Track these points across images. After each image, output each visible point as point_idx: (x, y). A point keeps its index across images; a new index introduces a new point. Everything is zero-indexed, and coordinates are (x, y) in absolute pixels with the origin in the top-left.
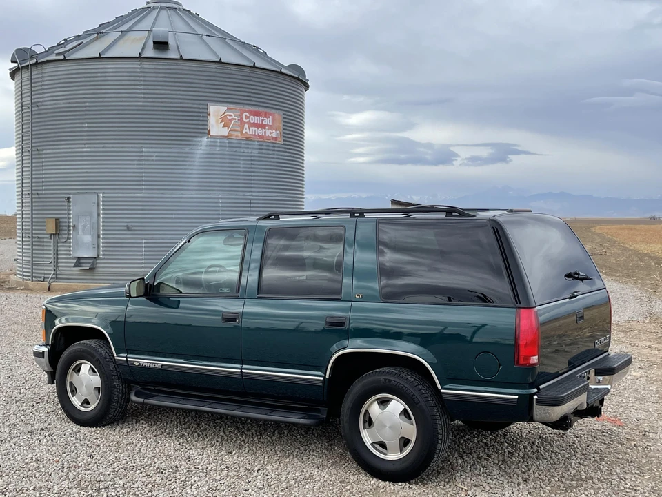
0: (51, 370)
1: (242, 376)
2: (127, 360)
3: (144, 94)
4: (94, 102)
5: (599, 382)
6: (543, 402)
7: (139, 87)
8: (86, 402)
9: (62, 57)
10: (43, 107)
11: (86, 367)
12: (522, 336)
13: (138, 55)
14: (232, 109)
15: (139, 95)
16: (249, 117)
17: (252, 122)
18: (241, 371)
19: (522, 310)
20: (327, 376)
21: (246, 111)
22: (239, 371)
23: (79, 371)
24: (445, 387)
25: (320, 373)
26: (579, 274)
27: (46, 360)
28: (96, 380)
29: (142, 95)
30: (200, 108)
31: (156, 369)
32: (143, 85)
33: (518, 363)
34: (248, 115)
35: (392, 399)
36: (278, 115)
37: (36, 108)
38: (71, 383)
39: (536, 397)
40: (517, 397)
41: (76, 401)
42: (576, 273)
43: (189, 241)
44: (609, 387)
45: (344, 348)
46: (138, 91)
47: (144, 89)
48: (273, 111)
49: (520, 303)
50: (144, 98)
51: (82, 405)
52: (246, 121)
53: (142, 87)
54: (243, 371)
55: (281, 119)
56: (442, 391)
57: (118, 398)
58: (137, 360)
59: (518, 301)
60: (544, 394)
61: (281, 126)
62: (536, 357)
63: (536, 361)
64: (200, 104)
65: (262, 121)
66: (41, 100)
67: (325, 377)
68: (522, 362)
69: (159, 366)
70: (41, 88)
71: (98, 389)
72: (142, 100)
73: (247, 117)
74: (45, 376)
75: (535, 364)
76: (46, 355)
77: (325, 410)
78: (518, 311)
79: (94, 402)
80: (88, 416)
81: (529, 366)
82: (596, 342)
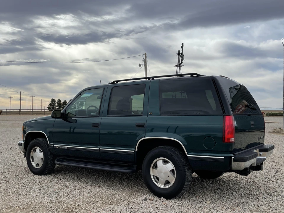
0: (25, 151)
1: (100, 151)
2: (53, 146)
5: (261, 155)
6: (236, 160)
8: (38, 165)
11: (38, 149)
12: (226, 128)
18: (99, 149)
19: (226, 116)
20: (136, 150)
23: (35, 151)
24: (189, 154)
25: (133, 149)
26: (251, 106)
27: (23, 147)
28: (42, 155)
31: (65, 149)
33: (224, 141)
38: (32, 156)
39: (233, 158)
40: (224, 158)
41: (34, 164)
43: (80, 94)
44: (265, 157)
45: (144, 137)
49: (225, 113)
51: (36, 166)
54: (100, 149)
56: (188, 156)
58: (57, 146)
59: (224, 112)
60: (237, 157)
62: (233, 139)
63: (233, 141)
67: (135, 151)
68: (226, 141)
69: (66, 148)
71: (42, 159)
74: (23, 154)
75: (232, 142)
76: (23, 145)
77: (135, 166)
78: (224, 117)
79: (41, 165)
80: (38, 170)
81: (230, 143)
82: (259, 137)
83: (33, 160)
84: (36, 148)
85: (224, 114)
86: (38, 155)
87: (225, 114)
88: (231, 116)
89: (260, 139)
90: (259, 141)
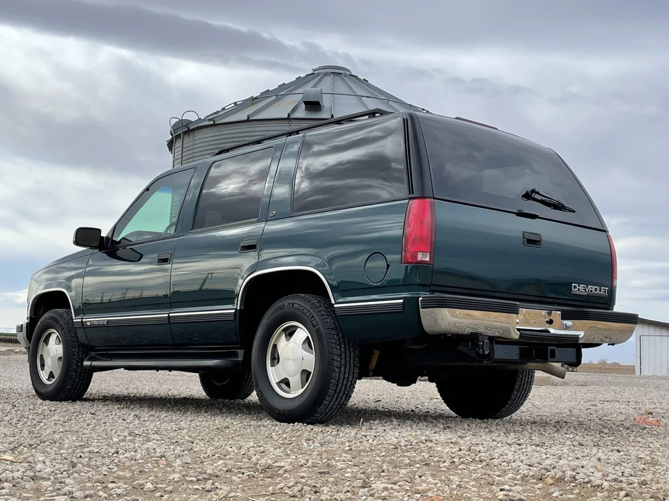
0: (28, 346)
1: (169, 320)
2: (82, 321)
5: (567, 328)
6: (430, 304)
8: (51, 376)
9: (212, 122)
11: (54, 336)
13: (286, 116)
18: (169, 315)
19: (415, 201)
22: (167, 315)
23: (48, 342)
24: (337, 300)
25: (232, 306)
26: (538, 193)
27: (24, 333)
28: (59, 350)
31: (103, 326)
33: (405, 261)
35: (297, 327)
38: (42, 356)
39: (421, 299)
40: (402, 301)
41: (44, 376)
42: (533, 191)
44: (581, 334)
45: (254, 272)
49: (414, 193)
51: (48, 379)
54: (171, 315)
56: (335, 306)
57: (77, 366)
58: (89, 320)
59: (411, 191)
62: (428, 254)
63: (427, 259)
67: (236, 309)
68: (409, 259)
69: (105, 323)
71: (60, 359)
75: (426, 262)
76: (25, 328)
77: (241, 353)
78: (411, 202)
79: (57, 374)
80: (50, 388)
81: (416, 263)
82: (573, 284)
83: (43, 366)
84: (50, 335)
85: (411, 196)
86: (54, 349)
87: (414, 196)
88: (428, 200)
89: (579, 289)
90: (579, 295)
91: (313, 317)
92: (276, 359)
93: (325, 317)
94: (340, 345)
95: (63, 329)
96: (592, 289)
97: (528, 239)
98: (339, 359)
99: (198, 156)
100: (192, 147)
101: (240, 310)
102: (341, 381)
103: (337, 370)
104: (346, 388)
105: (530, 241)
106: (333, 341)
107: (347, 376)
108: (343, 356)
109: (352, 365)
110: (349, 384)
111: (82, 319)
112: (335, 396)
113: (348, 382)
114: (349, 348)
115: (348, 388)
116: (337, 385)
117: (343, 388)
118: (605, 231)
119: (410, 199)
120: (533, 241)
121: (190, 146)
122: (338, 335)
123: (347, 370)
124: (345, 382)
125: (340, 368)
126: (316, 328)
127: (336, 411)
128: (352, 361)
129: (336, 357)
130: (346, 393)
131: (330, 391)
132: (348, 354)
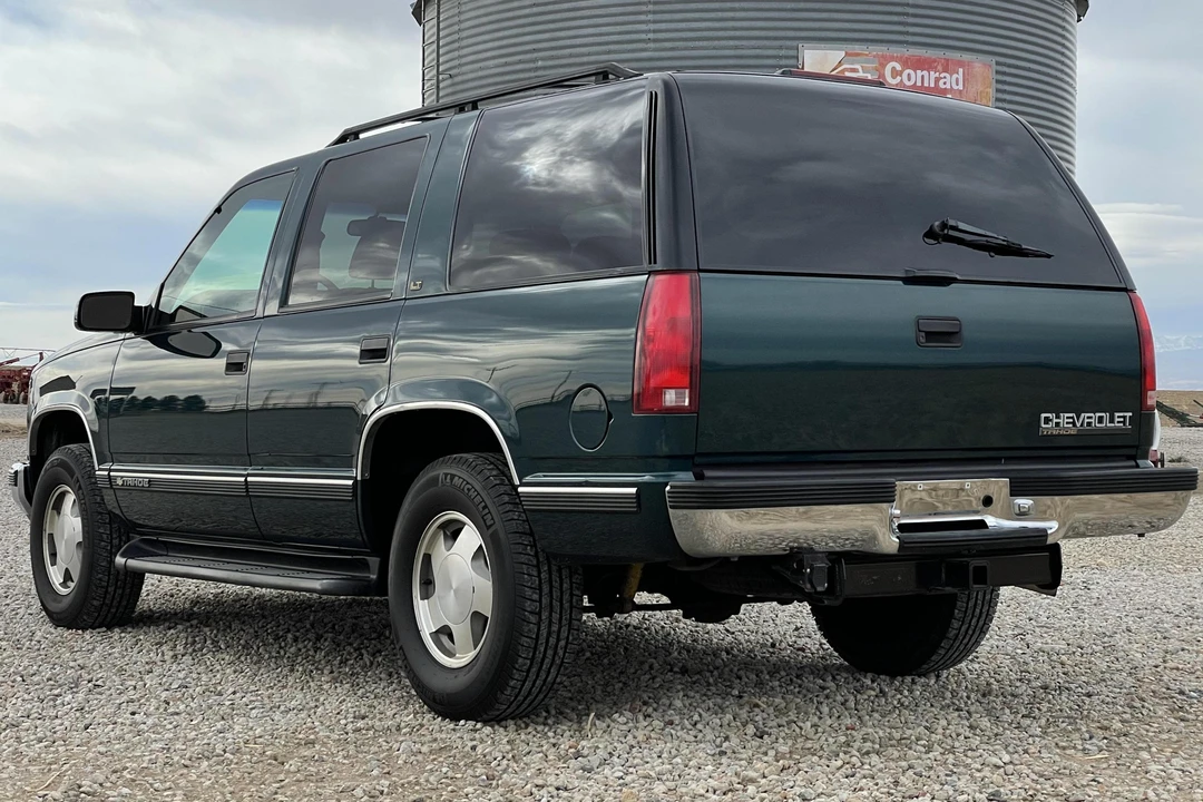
2: (110, 475)
3: (654, 31)
4: (552, 58)
5: (1022, 515)
7: (643, 17)
8: (67, 577)
10: (459, 79)
14: (858, 55)
15: (643, 36)
16: (900, 74)
17: (912, 83)
18: (246, 480)
20: (359, 478)
21: (893, 59)
22: (242, 480)
23: (60, 511)
24: (524, 480)
25: (349, 472)
26: (955, 229)
27: (19, 489)
28: (78, 528)
29: (651, 36)
30: (780, 57)
31: (142, 490)
32: (655, 12)
33: (637, 407)
34: (899, 67)
35: (462, 524)
36: (983, 68)
37: (449, 82)
38: (51, 536)
39: (668, 488)
40: (633, 490)
41: (56, 576)
42: (944, 225)
44: (1052, 526)
45: (382, 406)
46: (643, 27)
47: (655, 22)
48: (966, 57)
49: (655, 263)
50: (655, 41)
52: (894, 82)
53: (650, 17)
54: (249, 479)
55: (992, 76)
56: (520, 489)
59: (653, 259)
61: (991, 92)
62: (686, 392)
63: (685, 402)
64: (781, 48)
65: (937, 80)
66: (456, 62)
67: (355, 479)
68: (646, 402)
69: (146, 485)
70: (456, 36)
72: (652, 45)
73: (895, 73)
75: (682, 412)
77: (374, 561)
78: (650, 280)
79: (75, 575)
80: (65, 604)
81: (660, 411)
82: (1043, 415)
83: (54, 555)
84: (63, 494)
85: (652, 268)
86: (69, 524)
87: (658, 267)
88: (687, 277)
89: (1058, 424)
90: (1059, 435)
91: (485, 507)
92: (428, 584)
93: (509, 507)
94: (538, 566)
95: (80, 488)
96: (1091, 419)
97: (927, 333)
98: (536, 597)
99: (467, 37)
100: (456, 19)
101: (362, 480)
102: (542, 640)
103: (533, 619)
104: (555, 653)
105: (931, 336)
106: (523, 559)
107: (555, 628)
108: (546, 589)
109: (566, 605)
110: (562, 643)
111: (110, 470)
112: (534, 670)
113: (558, 640)
114: (560, 571)
115: (561, 652)
116: (535, 649)
117: (550, 652)
118: (1125, 290)
119: (650, 273)
120: (941, 334)
121: (453, 16)
122: (534, 546)
123: (556, 616)
124: (552, 641)
125: (539, 614)
126: (491, 531)
127: (541, 696)
128: (566, 597)
129: (528, 592)
130: (558, 662)
131: (520, 660)
132: (556, 585)
